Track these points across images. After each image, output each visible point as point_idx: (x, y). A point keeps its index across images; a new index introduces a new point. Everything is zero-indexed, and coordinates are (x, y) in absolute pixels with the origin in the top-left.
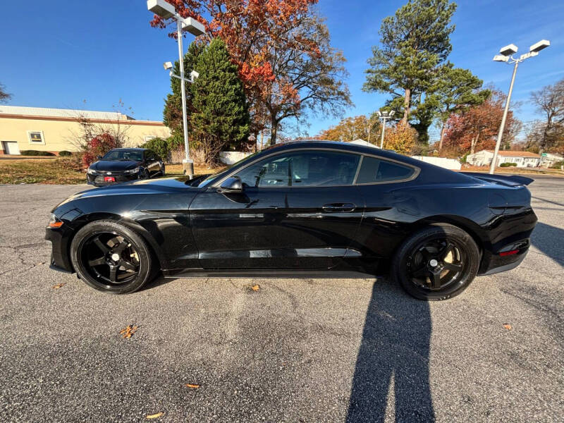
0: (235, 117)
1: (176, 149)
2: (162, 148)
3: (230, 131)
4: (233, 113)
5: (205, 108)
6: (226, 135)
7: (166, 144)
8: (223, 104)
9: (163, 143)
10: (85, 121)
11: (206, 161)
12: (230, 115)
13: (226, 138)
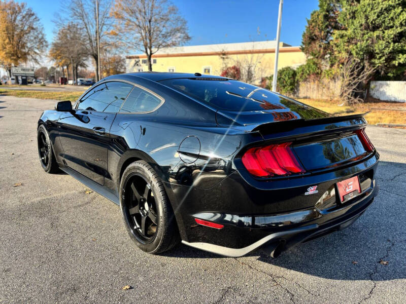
0: (399, 30)
1: (305, 80)
2: (289, 78)
3: (387, 51)
4: (397, 23)
5: (353, 23)
6: (380, 58)
7: (294, 74)
8: (381, 13)
9: (292, 72)
10: (224, 54)
11: (342, 95)
12: (392, 27)
13: (379, 62)
